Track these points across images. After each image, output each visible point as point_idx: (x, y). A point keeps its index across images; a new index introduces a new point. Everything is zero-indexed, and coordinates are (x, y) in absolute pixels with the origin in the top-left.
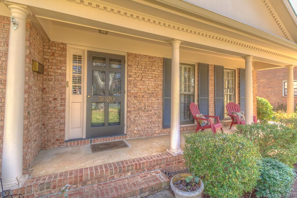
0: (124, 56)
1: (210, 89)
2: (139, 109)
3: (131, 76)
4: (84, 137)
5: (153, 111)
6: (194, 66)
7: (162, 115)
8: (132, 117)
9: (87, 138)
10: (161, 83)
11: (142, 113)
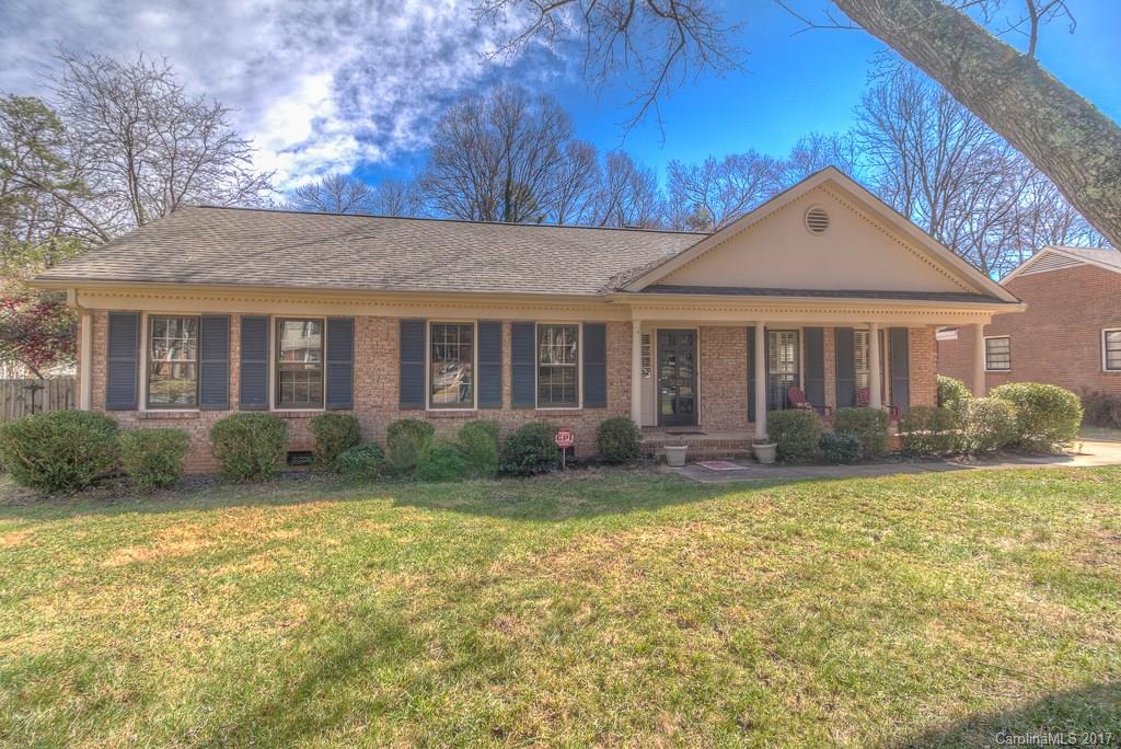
0: (696, 331)
1: (826, 366)
2: (716, 395)
3: (704, 355)
4: (656, 424)
5: (734, 398)
6: (797, 331)
7: (746, 404)
8: (708, 404)
9: (659, 425)
10: (745, 360)
11: (720, 401)
